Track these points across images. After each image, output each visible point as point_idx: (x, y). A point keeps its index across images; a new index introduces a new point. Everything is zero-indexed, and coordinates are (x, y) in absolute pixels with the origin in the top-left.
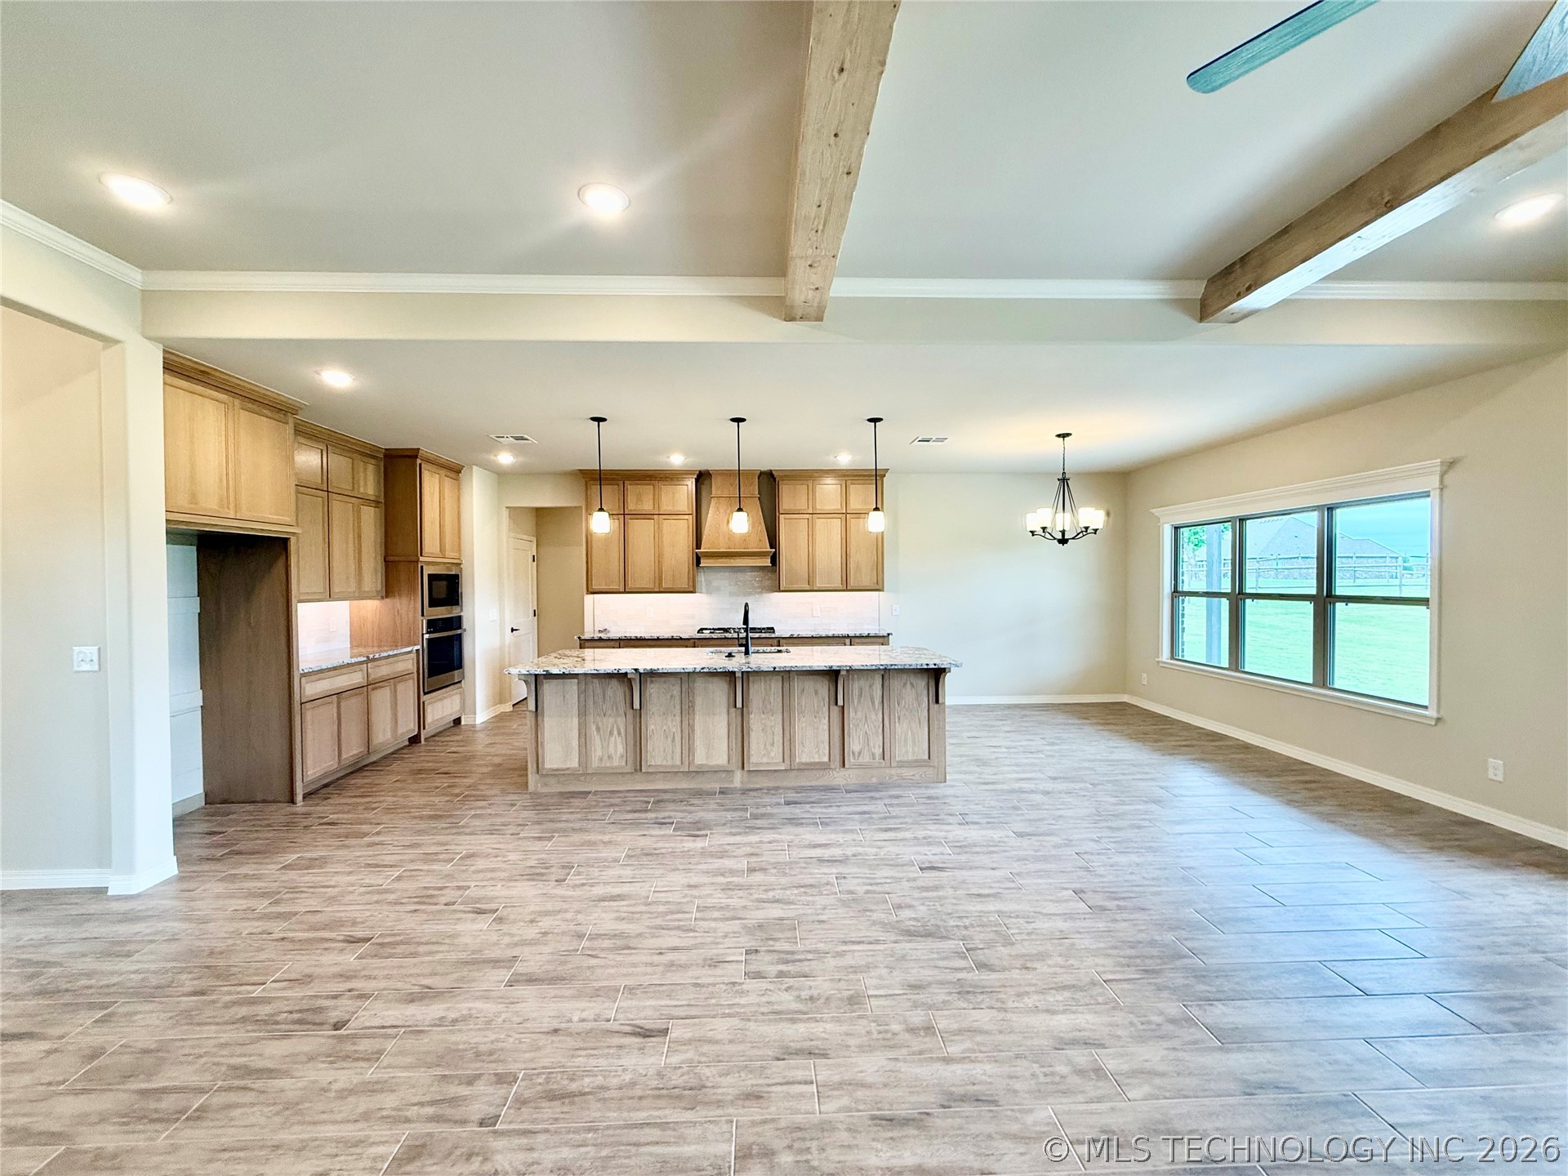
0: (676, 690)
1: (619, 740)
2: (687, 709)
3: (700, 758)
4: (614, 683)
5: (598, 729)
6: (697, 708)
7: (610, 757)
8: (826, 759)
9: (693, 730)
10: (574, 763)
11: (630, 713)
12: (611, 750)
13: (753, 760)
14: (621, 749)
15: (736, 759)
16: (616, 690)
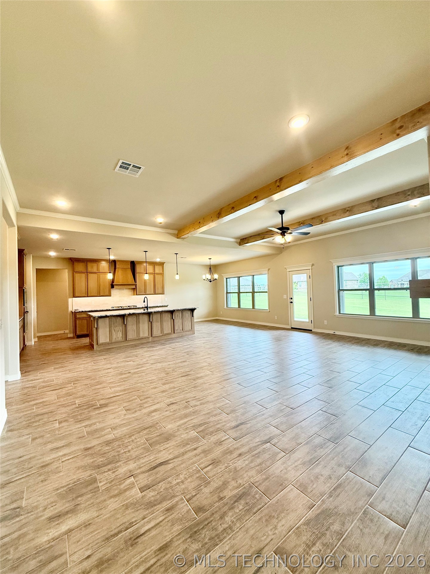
0: (135, 319)
1: (120, 333)
2: (138, 323)
3: (142, 335)
4: (119, 318)
5: (114, 330)
6: (140, 322)
7: (118, 338)
8: (170, 332)
9: (140, 328)
10: (108, 341)
11: (123, 325)
12: (118, 336)
13: (154, 334)
14: (121, 335)
15: (150, 335)
16: (119, 320)
